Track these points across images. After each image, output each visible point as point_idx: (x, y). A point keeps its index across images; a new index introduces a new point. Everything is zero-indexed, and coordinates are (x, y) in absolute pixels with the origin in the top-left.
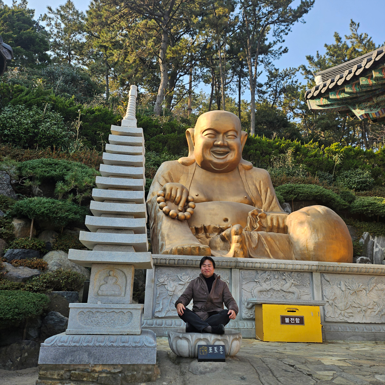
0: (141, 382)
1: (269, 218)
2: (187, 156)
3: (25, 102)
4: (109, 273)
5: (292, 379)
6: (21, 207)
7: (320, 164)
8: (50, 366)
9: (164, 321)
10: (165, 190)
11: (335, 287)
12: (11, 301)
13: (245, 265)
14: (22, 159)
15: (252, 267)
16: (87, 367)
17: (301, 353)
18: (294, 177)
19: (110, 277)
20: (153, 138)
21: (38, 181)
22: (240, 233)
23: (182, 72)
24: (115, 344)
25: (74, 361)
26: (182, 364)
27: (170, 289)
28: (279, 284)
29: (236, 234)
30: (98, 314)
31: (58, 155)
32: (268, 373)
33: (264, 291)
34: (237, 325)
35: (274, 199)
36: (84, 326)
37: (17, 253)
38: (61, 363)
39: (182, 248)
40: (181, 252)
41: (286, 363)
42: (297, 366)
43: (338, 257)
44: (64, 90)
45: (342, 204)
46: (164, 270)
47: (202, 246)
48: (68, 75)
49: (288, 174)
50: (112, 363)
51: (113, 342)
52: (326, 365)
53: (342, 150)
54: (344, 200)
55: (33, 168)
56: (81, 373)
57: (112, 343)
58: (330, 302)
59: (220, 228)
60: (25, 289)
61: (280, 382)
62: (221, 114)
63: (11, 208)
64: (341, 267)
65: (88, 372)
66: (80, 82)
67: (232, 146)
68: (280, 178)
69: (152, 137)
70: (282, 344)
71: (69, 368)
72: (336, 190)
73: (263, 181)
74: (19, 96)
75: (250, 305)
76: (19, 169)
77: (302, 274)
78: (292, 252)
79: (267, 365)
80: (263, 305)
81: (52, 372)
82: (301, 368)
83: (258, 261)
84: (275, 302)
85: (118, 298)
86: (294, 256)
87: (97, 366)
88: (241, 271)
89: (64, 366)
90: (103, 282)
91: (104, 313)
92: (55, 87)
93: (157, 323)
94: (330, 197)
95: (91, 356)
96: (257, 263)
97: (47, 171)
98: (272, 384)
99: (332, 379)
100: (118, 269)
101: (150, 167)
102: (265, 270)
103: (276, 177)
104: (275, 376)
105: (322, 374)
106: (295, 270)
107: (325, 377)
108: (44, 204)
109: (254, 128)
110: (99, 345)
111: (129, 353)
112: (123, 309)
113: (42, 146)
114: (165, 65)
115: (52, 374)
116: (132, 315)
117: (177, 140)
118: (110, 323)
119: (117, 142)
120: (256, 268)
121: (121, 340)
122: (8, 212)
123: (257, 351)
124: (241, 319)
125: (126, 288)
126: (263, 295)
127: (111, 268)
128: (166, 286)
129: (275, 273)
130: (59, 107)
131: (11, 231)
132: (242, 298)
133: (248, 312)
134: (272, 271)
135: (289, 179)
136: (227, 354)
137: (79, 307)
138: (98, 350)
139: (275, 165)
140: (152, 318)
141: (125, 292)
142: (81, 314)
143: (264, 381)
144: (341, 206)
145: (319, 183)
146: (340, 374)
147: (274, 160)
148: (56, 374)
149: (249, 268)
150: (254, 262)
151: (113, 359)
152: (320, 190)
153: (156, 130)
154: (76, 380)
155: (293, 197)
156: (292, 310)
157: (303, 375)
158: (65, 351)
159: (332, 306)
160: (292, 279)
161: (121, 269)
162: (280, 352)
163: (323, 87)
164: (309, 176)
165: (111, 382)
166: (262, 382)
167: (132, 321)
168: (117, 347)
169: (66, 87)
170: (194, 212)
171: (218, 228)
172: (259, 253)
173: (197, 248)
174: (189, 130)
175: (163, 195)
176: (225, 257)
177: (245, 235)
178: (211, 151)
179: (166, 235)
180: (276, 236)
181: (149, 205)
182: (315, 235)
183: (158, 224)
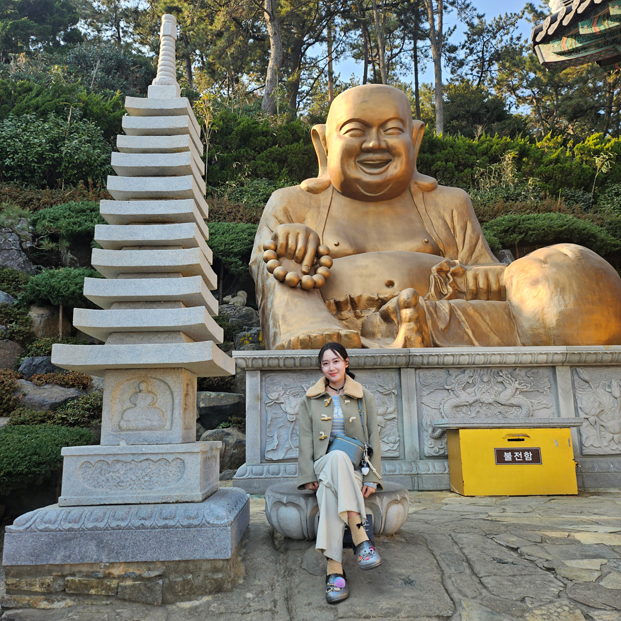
0: (202, 595)
1: (470, 275)
2: (316, 176)
3: (36, 108)
4: (139, 387)
5: (512, 582)
6: (37, 285)
7: (566, 176)
8: (24, 568)
9: (282, 466)
10: (275, 238)
11: (600, 391)
13: (425, 361)
14: (39, 206)
15: (438, 364)
16: (95, 569)
17: (535, 519)
18: (518, 203)
19: (140, 395)
20: (261, 155)
21: (65, 241)
22: (413, 303)
23: (310, 37)
24: (148, 523)
25: (69, 557)
26: (289, 553)
27: (289, 410)
28: (491, 391)
29: (407, 306)
30: (118, 466)
31: (99, 196)
32: (461, 568)
33: (463, 406)
34: (414, 469)
35: (480, 242)
36: (93, 489)
37: (40, 363)
38: (45, 563)
39: (307, 338)
40: (306, 344)
41: (502, 543)
42: (524, 549)
43: (604, 335)
44: (103, 85)
45: (610, 244)
46: (278, 378)
47: (343, 332)
49: (507, 199)
50: (144, 560)
51: (145, 519)
52: (585, 545)
53: (607, 146)
54: (614, 236)
55: (55, 219)
56: (85, 580)
57: (143, 521)
58: (592, 419)
59: (379, 299)
60: (55, 422)
61: (485, 587)
62: (372, 90)
63: (25, 289)
64: (612, 353)
65: (98, 578)
66: (131, 69)
67: (395, 149)
68: (492, 206)
69: (259, 153)
70: (499, 501)
71: (61, 573)
72: (599, 219)
73: (457, 209)
74: (26, 99)
75: (439, 431)
76: (34, 223)
77: (535, 370)
78: (516, 333)
79: (461, 549)
80: (460, 431)
81: (29, 580)
82: (533, 553)
83: (449, 352)
84: (483, 425)
85: (158, 433)
86: (519, 340)
87: (115, 565)
88: (418, 371)
89: (52, 568)
90: (128, 404)
91: (130, 463)
92: (89, 81)
93: (271, 471)
94: (588, 233)
95: (103, 547)
96: (448, 355)
97: (78, 222)
98: (467, 594)
99: (600, 578)
100: (155, 378)
101: (259, 204)
102: (463, 367)
103: (485, 206)
104: (476, 575)
105: (577, 567)
106: (520, 365)
107: (583, 574)
108: (74, 278)
109: (442, 123)
110: (117, 526)
111: (176, 539)
112: (166, 453)
113: (70, 182)
114: (276, 23)
115: (30, 584)
116: (184, 465)
117: (303, 154)
118: (143, 482)
119: (139, 129)
120: (447, 365)
121: (161, 514)
122: (20, 296)
123: (447, 517)
124: (422, 458)
125: (172, 413)
126: (461, 412)
127: (143, 377)
128: (282, 405)
129: (482, 372)
130: (95, 112)
131: (28, 327)
132: (423, 420)
133: (434, 444)
134: (476, 369)
135: (509, 207)
136: (378, 532)
137: (81, 454)
138: (115, 535)
139: (483, 185)
140: (261, 463)
141: (172, 420)
142: (86, 467)
143: (451, 588)
144: (609, 247)
145: (565, 209)
146: (615, 565)
147: (481, 176)
148: (37, 583)
149: (434, 365)
150: (441, 354)
151: (146, 552)
152: (567, 221)
153: (266, 140)
154: (76, 595)
155: (517, 237)
156: (517, 438)
157: (536, 570)
158: (53, 539)
159: (595, 426)
160: (516, 381)
161: (160, 378)
162: (493, 518)
163: (566, 14)
164: (545, 198)
165: (144, 595)
166: (446, 590)
167: (184, 476)
168: (152, 529)
169: (108, 80)
170: (330, 273)
171: (377, 298)
172: (453, 338)
173: (335, 337)
174: (316, 127)
175: (273, 247)
176: (388, 348)
177: (425, 308)
178: (358, 162)
179: (280, 317)
180: (484, 306)
181: (254, 268)
182: (559, 298)
183: (267, 299)
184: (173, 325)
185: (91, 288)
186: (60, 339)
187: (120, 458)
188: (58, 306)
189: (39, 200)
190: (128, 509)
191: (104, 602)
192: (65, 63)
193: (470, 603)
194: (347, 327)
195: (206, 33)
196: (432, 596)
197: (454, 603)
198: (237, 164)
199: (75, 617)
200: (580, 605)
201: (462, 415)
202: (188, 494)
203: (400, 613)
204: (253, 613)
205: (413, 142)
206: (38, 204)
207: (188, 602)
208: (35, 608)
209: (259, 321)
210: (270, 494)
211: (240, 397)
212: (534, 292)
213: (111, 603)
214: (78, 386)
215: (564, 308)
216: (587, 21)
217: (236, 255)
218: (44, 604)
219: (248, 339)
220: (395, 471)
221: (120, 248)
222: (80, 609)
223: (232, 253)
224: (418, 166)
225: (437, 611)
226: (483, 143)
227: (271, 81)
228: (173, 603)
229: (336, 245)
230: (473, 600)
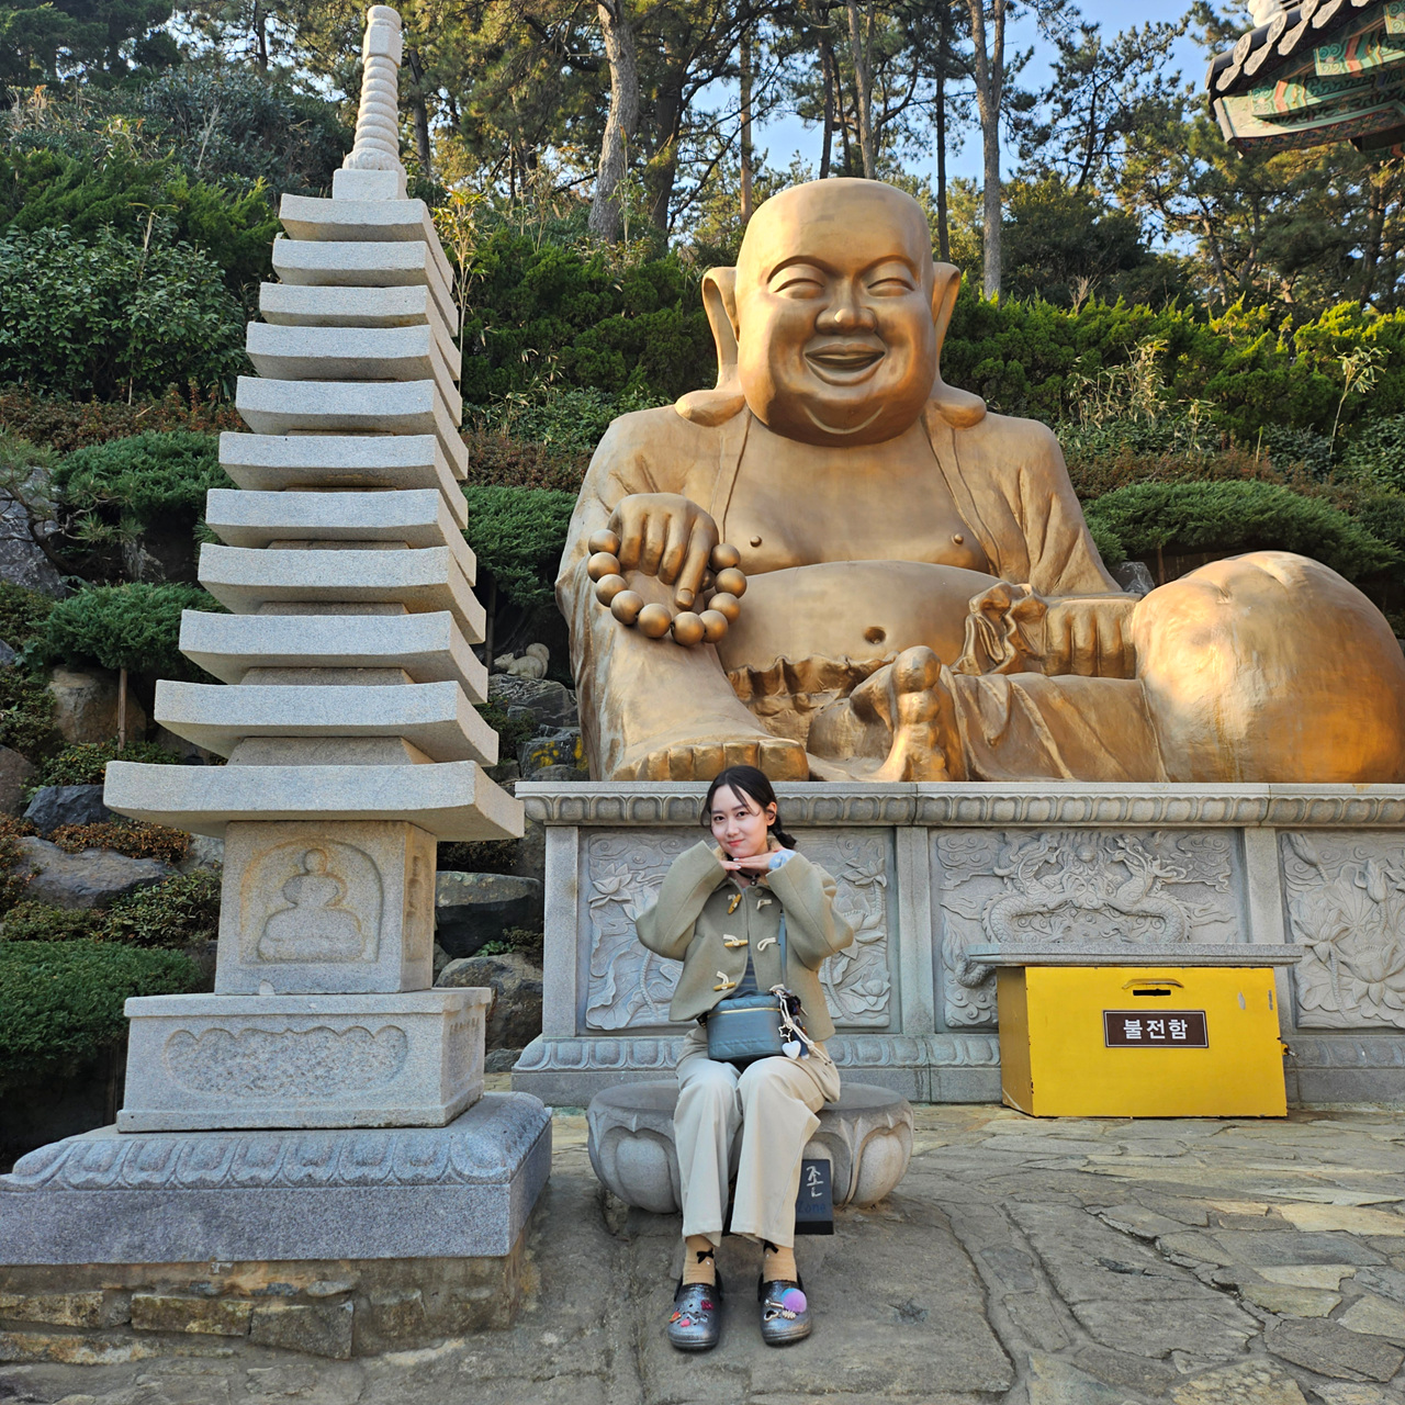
0: (444, 1336)
1: (1055, 618)
2: (712, 385)
3: (71, 214)
4: (304, 863)
5: (1144, 1314)
7: (1275, 398)
8: (38, 1272)
9: (624, 1043)
10: (617, 525)
11: (1343, 885)
12: (40, 983)
13: (952, 812)
14: (74, 441)
15: (980, 819)
16: (201, 1274)
17: (1192, 1172)
18: (1165, 456)
19: (307, 880)
20: (585, 334)
21: (133, 521)
22: (927, 680)
23: (702, 66)
24: (321, 1173)
25: (141, 1247)
26: (641, 1242)
28: (1099, 882)
29: (913, 687)
30: (255, 1042)
31: (213, 420)
32: (1029, 1282)
33: (1035, 914)
34: (923, 1055)
35: (1080, 544)
36: (198, 1095)
37: (74, 801)
38: (85, 1261)
39: (686, 755)
40: (682, 768)
41: (1119, 1226)
42: (1168, 1241)
43: (1353, 762)
44: (226, 165)
45: (1369, 554)
46: (618, 844)
47: (768, 743)
48: (244, 105)
49: (1141, 447)
50: (311, 1255)
51: (316, 1164)
52: (1304, 1234)
53: (1369, 331)
54: (1380, 535)
55: (112, 472)
56: (176, 1300)
57: (310, 1170)
58: (1322, 948)
59: (850, 668)
60: (106, 935)
61: (1082, 1327)
62: (843, 191)
63: (40, 631)
64: (1370, 802)
65: (207, 1296)
66: (291, 128)
67: (893, 327)
68: (1107, 463)
69: (582, 331)
70: (1112, 1129)
71: (121, 1283)
72: (1345, 497)
73: (1029, 468)
74: (47, 192)
75: (978, 971)
76: (63, 480)
77: (1197, 837)
78: (1156, 752)
79: (1028, 1238)
80: (1028, 970)
81: (49, 1298)
82: (1189, 1250)
83: (1005, 792)
84: (1078, 959)
85: (347, 969)
86: (1162, 769)
87: (245, 1267)
88: (935, 834)
89: (100, 1272)
90: (280, 902)
91: (282, 1035)
92: (194, 153)
93: (598, 1055)
94: (1320, 527)
95: (218, 1227)
96: (1002, 799)
97: (164, 478)
98: (1042, 1341)
99: (1338, 1309)
100: (339, 843)
101: (579, 447)
102: (1036, 828)
103: (1091, 462)
104: (1061, 1297)
105: (1289, 1282)
106: (1164, 824)
107: (1301, 1299)
108: (155, 608)
109: (998, 271)
110: (252, 1178)
111: (387, 1210)
112: (364, 1015)
113: (148, 387)
114: (624, 31)
115: (50, 1308)
116: (406, 1042)
117: (682, 334)
118: (311, 1080)
119: (311, 271)
120: (1000, 821)
121: (351, 1152)
122: (29, 646)
123: (995, 1165)
124: (940, 1029)
125: (380, 924)
126: (1029, 929)
127: (313, 840)
128: (626, 906)
129: (1079, 839)
130: (205, 225)
131: (47, 718)
132: (945, 944)
133: (968, 998)
134: (1065, 831)
135: (1145, 465)
136: (842, 1198)
137: (170, 1013)
138: (246, 1198)
139: (1086, 413)
140: (577, 1035)
141: (379, 940)
142: (182, 1042)
143: (1005, 1327)
144: (1366, 560)
145: (1272, 473)
146: (1373, 1279)
147: (1083, 393)
148: (68, 1304)
149: (971, 821)
150: (988, 796)
151: (316, 1239)
152: (1275, 500)
153: (597, 299)
154: (156, 1333)
155: (1160, 534)
156: (1154, 988)
157: (1196, 1288)
158: (104, 1206)
159: (1328, 964)
160: (1155, 859)
161: (354, 843)
162: (1099, 1169)
163: (1288, 28)
164: (1227, 447)
165: (311, 1336)
166: (995, 1332)
167: (406, 1068)
168: (330, 1186)
169: (237, 152)
170: (740, 608)
171: (844, 667)
172: (1015, 761)
173: (750, 753)
174: (714, 274)
175: (611, 546)
176: (869, 781)
177: (954, 692)
178: (807, 355)
179: (625, 707)
180: (1086, 690)
181: (567, 592)
182: (1254, 675)
183: (596, 664)
184: (383, 722)
185: (198, 634)
186: (119, 747)
187: (259, 1024)
188: (118, 671)
189: (76, 425)
190: (277, 1141)
191: (220, 1351)
192: (139, 111)
193: (1048, 1363)
194: (776, 732)
195: (464, 50)
196: (963, 1346)
197: (1013, 1363)
198: (530, 354)
199: (153, 1384)
200: (1294, 1371)
201: (1032, 934)
202: (414, 1108)
203: (892, 1383)
204: (558, 1379)
205: (933, 313)
206: (71, 436)
207: (411, 1353)
208: (62, 1362)
209: (575, 713)
210: (599, 1111)
211: (530, 884)
212: (1199, 661)
213: (235, 1353)
214: (162, 854)
215: (1266, 698)
216: (1334, 47)
217: (525, 561)
218: (81, 1354)
219: (551, 755)
220: (879, 1059)
221: (265, 544)
222: (164, 1365)
223: (516, 556)
224: (941, 369)
225: (975, 1381)
226: (1090, 317)
227: (611, 164)
228: (376, 1354)
229: (754, 545)
230: (1055, 1356)
